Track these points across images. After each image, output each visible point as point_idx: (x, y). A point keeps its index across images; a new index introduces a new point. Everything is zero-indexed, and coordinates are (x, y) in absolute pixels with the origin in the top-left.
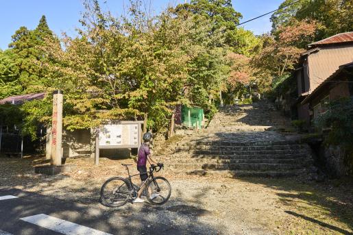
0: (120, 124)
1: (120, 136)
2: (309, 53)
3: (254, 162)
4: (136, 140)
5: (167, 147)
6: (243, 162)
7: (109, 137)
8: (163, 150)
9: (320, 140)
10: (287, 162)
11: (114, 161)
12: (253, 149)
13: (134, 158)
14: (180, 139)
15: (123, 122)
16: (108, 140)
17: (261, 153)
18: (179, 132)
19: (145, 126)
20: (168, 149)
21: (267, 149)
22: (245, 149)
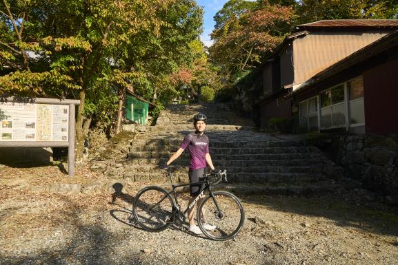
0: (32, 102)
1: (32, 125)
2: (295, 36)
3: (255, 171)
4: (66, 134)
5: (115, 147)
6: (240, 170)
7: (10, 125)
8: (110, 152)
9: (329, 141)
10: (303, 171)
11: (20, 171)
12: (247, 151)
13: (59, 166)
14: (132, 136)
15: (38, 100)
16: (7, 130)
17: (259, 157)
18: (127, 128)
19: (81, 110)
20: (116, 151)
21: (267, 152)
22: (235, 151)
